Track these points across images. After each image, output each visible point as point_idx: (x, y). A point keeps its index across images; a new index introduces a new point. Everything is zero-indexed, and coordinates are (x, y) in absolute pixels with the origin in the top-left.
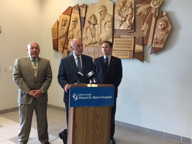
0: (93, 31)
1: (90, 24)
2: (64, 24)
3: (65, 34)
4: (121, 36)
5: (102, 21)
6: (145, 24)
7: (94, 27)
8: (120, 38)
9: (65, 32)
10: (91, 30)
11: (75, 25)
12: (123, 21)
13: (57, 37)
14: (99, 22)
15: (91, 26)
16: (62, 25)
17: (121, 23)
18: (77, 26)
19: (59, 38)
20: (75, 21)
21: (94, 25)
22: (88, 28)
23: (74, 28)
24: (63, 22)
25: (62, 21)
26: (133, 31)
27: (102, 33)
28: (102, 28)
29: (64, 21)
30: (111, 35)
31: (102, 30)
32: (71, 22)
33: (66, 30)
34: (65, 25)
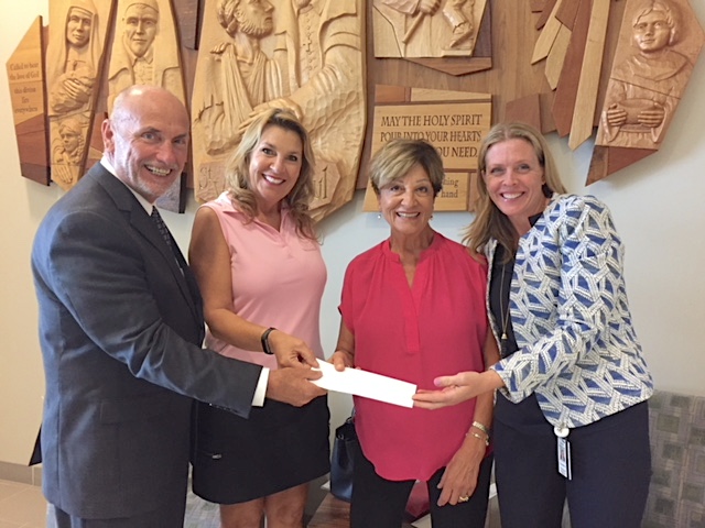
0: (254, 70)
1: (233, 34)
2: (80, 38)
3: (85, 89)
4: (417, 94)
5: (302, 17)
6: (552, 24)
7: (258, 48)
8: (410, 103)
9: (86, 81)
10: (238, 62)
11: (142, 42)
12: (425, 14)
13: (41, 111)
14: (283, 21)
15: (242, 43)
16: (68, 42)
17: (413, 22)
18: (153, 45)
19: (50, 113)
20: (144, 20)
21: (257, 37)
22: (221, 53)
23: (140, 55)
24: (72, 24)
25: (69, 20)
26: (485, 63)
27: (304, 79)
28: (303, 53)
29: (77, 19)
30: (361, 89)
31: (303, 65)
32: (122, 28)
33: (91, 68)
34: (84, 43)
